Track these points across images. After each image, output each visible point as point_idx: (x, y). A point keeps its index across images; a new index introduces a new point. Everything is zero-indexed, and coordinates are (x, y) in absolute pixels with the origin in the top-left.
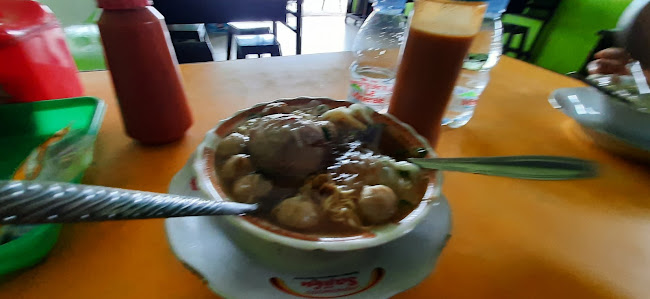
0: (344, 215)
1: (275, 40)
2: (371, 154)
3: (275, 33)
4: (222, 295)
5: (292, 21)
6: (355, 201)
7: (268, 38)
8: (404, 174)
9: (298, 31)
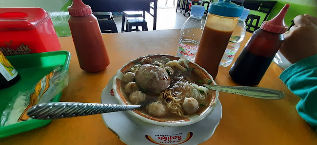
0: (176, 110)
1: (144, 20)
2: (187, 82)
3: (144, 16)
4: (126, 143)
5: (152, 11)
6: (181, 104)
7: (141, 19)
8: (202, 92)
9: (155, 16)
